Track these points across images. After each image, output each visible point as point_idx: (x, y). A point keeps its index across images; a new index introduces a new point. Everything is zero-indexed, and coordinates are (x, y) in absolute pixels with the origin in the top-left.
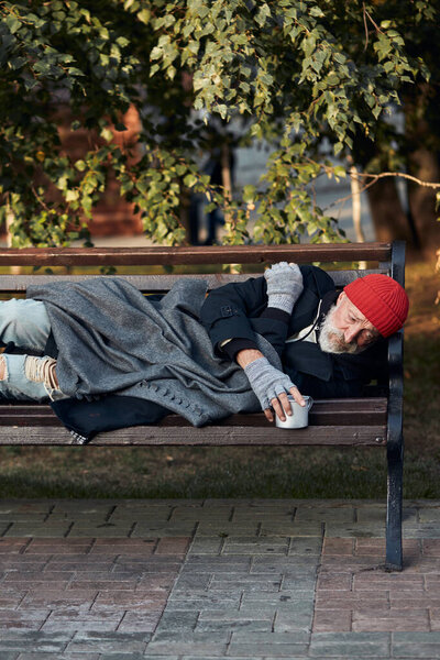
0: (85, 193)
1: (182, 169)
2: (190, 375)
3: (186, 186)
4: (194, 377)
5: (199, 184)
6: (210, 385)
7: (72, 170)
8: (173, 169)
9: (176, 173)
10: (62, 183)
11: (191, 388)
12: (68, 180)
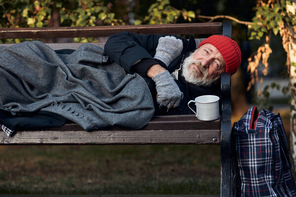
0: (39, 20)
1: (98, 9)
2: (88, 100)
3: (100, 19)
4: (90, 101)
5: (107, 18)
6: (100, 107)
7: (31, 6)
8: (93, 9)
9: (94, 11)
10: (25, 13)
11: (87, 109)
12: (28, 11)
